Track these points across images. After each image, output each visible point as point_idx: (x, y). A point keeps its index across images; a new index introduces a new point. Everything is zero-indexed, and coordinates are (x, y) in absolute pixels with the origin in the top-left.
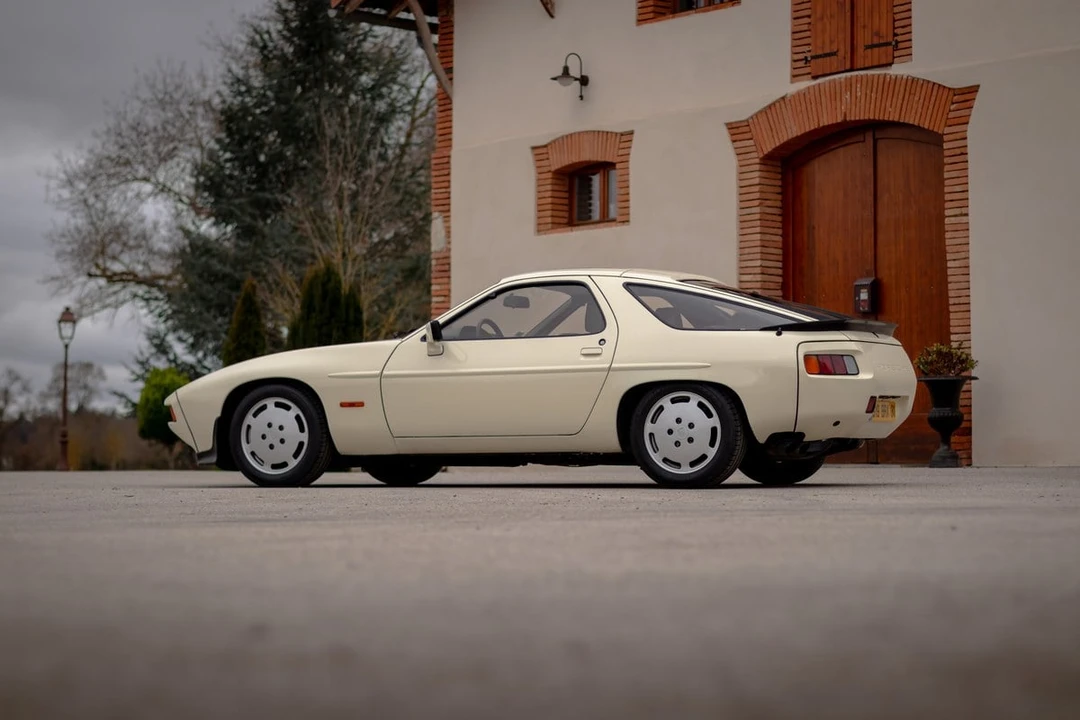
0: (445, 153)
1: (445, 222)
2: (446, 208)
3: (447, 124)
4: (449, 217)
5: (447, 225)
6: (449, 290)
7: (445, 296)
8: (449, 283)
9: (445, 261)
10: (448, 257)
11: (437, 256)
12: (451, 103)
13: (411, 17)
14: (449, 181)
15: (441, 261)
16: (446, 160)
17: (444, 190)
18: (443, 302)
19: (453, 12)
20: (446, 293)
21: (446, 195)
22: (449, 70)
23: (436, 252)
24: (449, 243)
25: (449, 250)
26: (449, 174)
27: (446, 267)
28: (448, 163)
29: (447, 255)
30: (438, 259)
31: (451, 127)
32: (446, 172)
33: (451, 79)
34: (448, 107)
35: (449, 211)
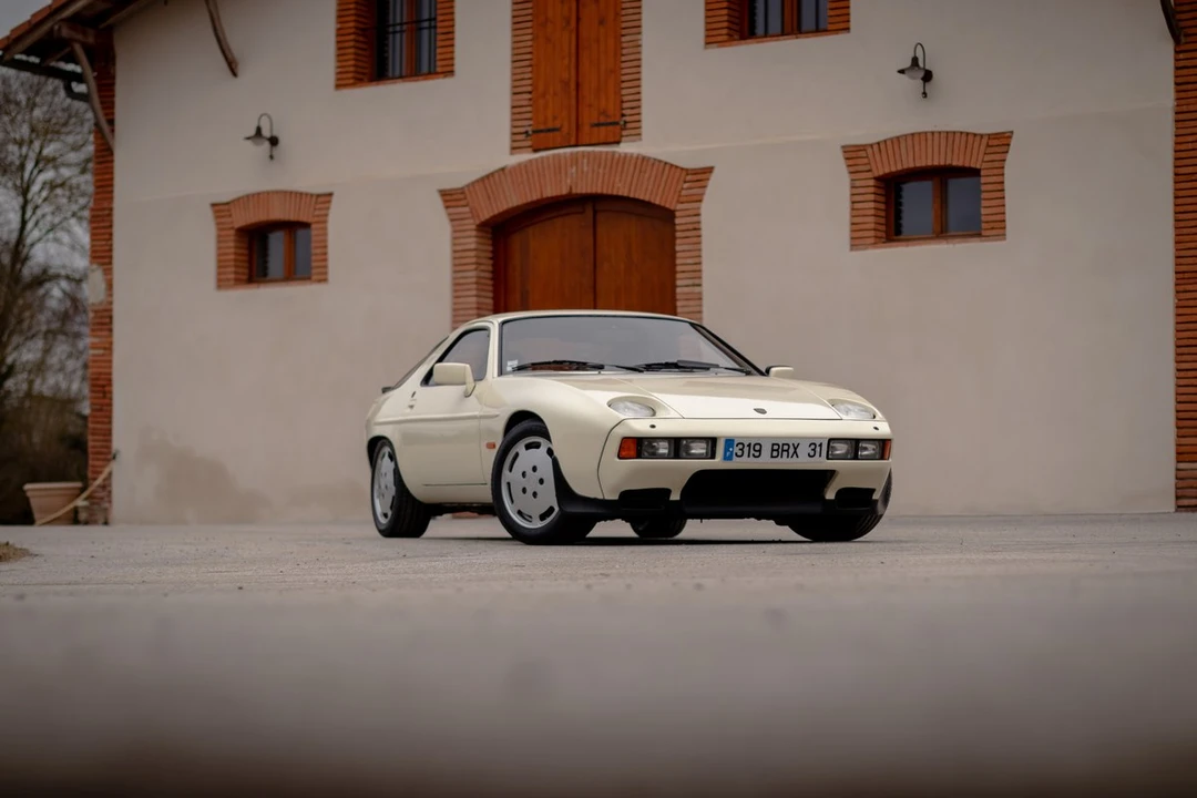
0: (106, 205)
1: (105, 274)
2: (106, 260)
3: (107, 176)
4: (111, 269)
5: (109, 277)
6: (111, 343)
7: (105, 349)
8: (111, 336)
9: (106, 314)
10: (111, 310)
11: (96, 308)
12: (112, 154)
13: (78, 69)
14: (111, 234)
15: (99, 314)
16: (107, 212)
17: (104, 243)
18: (103, 355)
19: (114, 64)
20: (107, 346)
21: (107, 248)
22: (111, 122)
23: (93, 304)
24: (111, 295)
25: (111, 303)
26: (111, 226)
27: (107, 320)
28: (110, 215)
29: (108, 307)
30: (96, 312)
31: (112, 179)
32: (107, 224)
33: (113, 131)
34: (109, 159)
35: (110, 263)
